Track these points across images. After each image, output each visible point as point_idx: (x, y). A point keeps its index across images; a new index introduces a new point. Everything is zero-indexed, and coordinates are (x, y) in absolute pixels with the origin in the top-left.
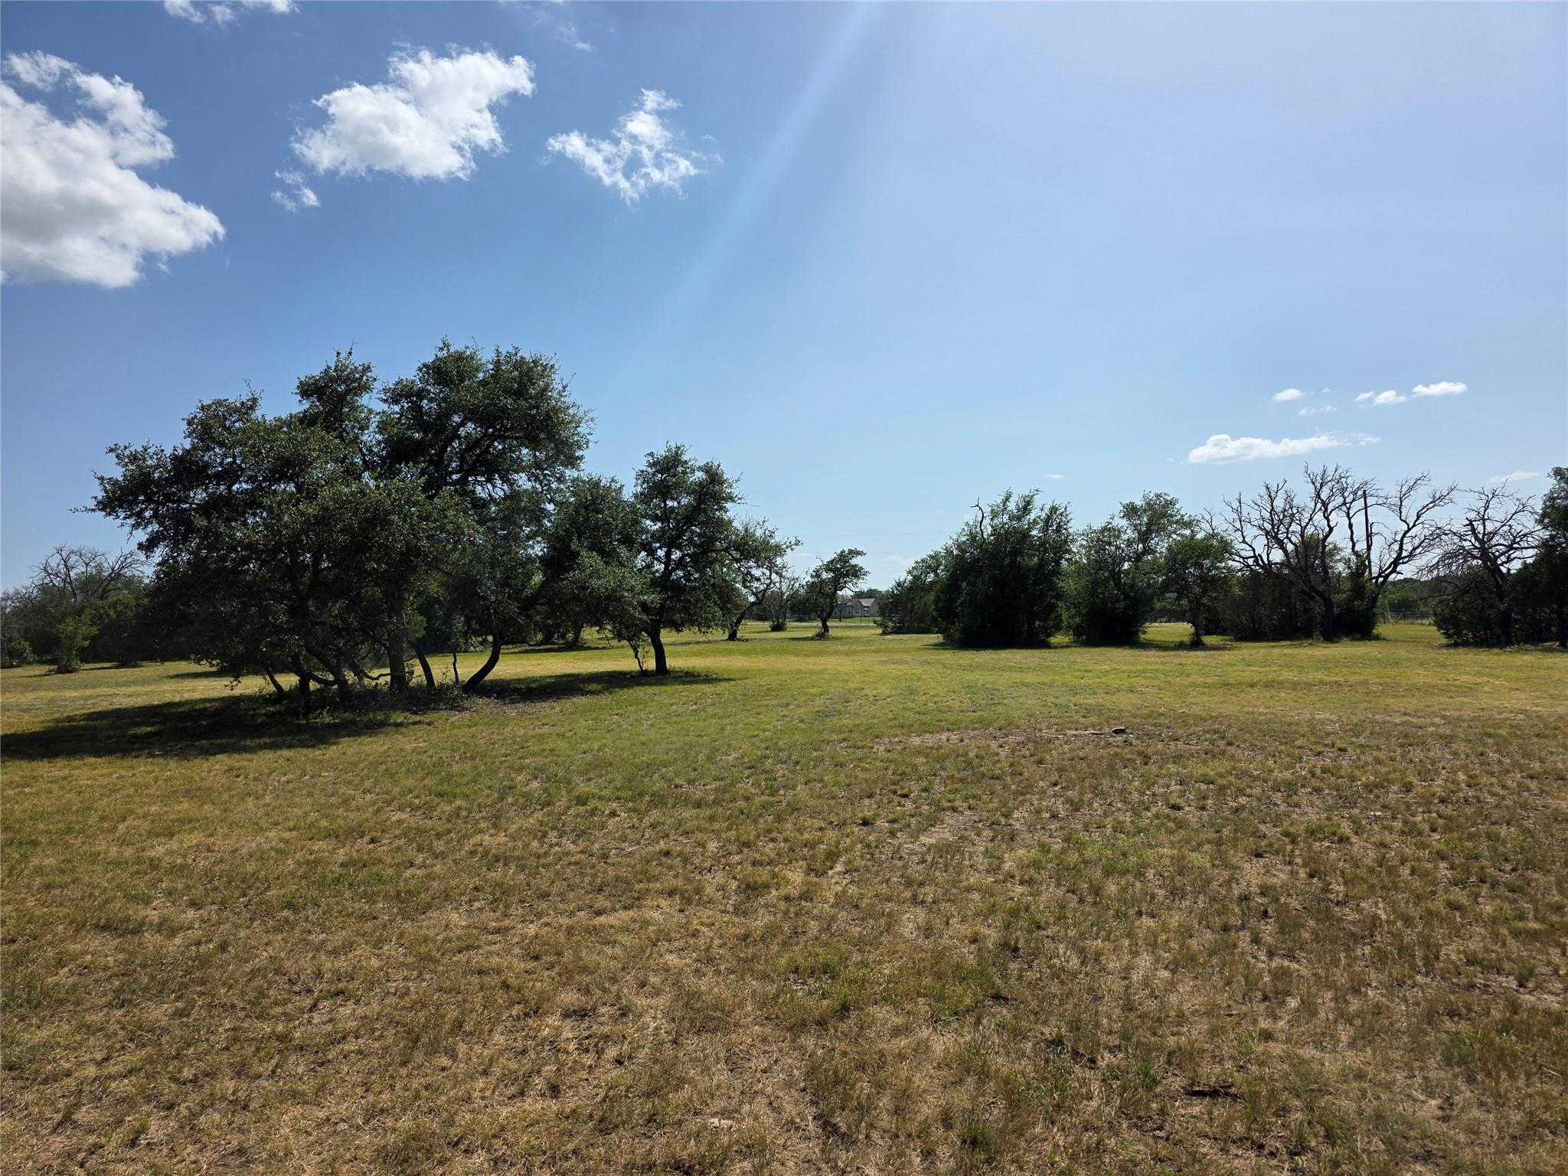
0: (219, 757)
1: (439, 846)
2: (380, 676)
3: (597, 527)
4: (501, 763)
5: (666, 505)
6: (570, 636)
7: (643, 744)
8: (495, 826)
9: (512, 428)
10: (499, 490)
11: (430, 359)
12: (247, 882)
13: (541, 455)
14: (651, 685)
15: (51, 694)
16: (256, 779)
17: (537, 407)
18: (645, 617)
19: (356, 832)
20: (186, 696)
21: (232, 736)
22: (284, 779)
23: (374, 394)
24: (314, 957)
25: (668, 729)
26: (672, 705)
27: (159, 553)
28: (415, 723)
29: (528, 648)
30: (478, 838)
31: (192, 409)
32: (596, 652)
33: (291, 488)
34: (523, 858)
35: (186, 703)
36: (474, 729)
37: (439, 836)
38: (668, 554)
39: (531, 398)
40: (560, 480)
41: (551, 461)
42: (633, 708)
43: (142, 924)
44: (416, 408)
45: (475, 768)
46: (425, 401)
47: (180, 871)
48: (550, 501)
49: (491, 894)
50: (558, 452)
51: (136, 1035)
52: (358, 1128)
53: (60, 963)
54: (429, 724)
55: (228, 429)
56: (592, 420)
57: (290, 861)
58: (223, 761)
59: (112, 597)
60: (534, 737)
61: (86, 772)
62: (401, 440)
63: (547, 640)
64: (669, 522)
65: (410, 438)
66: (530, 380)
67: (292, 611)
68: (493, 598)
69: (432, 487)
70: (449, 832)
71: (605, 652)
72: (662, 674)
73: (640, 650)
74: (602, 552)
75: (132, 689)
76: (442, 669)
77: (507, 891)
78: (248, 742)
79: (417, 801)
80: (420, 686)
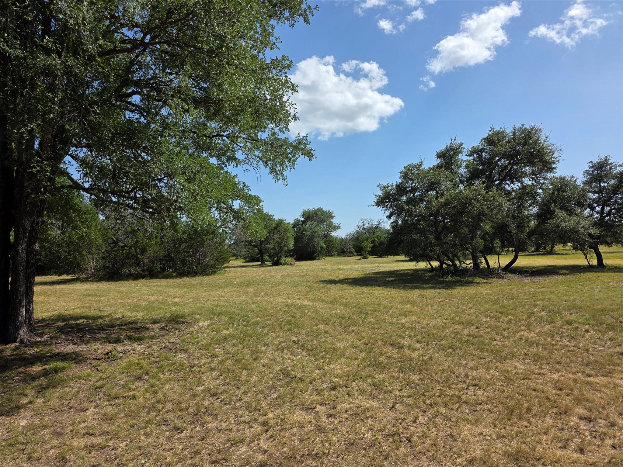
0: (416, 290)
1: (506, 334)
2: (469, 263)
3: (564, 198)
4: (526, 302)
5: (600, 185)
6: (548, 249)
7: (597, 300)
8: (529, 329)
9: (522, 159)
10: (516, 186)
11: (485, 136)
12: (435, 337)
13: (535, 169)
14: (596, 272)
15: (362, 266)
16: (430, 299)
17: (534, 148)
18: (591, 240)
19: (470, 324)
20: (401, 268)
21: (418, 283)
22: (439, 300)
23: (464, 154)
24: (464, 369)
25: (610, 294)
26: (610, 282)
27: (393, 219)
28: (485, 283)
29: (528, 253)
30: (522, 333)
31: (401, 169)
32: (562, 256)
33: (435, 192)
34: (545, 345)
35: (402, 270)
36: (510, 287)
37: (504, 330)
38: (603, 209)
39: (530, 145)
40: (545, 179)
41: (540, 171)
42: (588, 282)
43: (403, 346)
44: (480, 157)
45: (515, 303)
46: (484, 153)
47: (412, 329)
48: (540, 189)
49: (532, 357)
50: (544, 166)
51: (409, 384)
52: (495, 440)
53: (382, 354)
54: (490, 283)
55: (413, 174)
56: (561, 150)
57: (447, 331)
58: (417, 292)
59: (376, 234)
60: (539, 292)
61: (376, 292)
62: (474, 170)
63: (537, 250)
64: (602, 194)
65: (478, 169)
66: (530, 137)
67: (436, 238)
68: (514, 232)
69: (488, 188)
70: (508, 329)
71: (567, 256)
72: (601, 266)
73: (588, 255)
74: (566, 210)
75: (384, 265)
76: (493, 261)
77: (540, 358)
78: (424, 286)
79: (492, 314)
80: (484, 267)
